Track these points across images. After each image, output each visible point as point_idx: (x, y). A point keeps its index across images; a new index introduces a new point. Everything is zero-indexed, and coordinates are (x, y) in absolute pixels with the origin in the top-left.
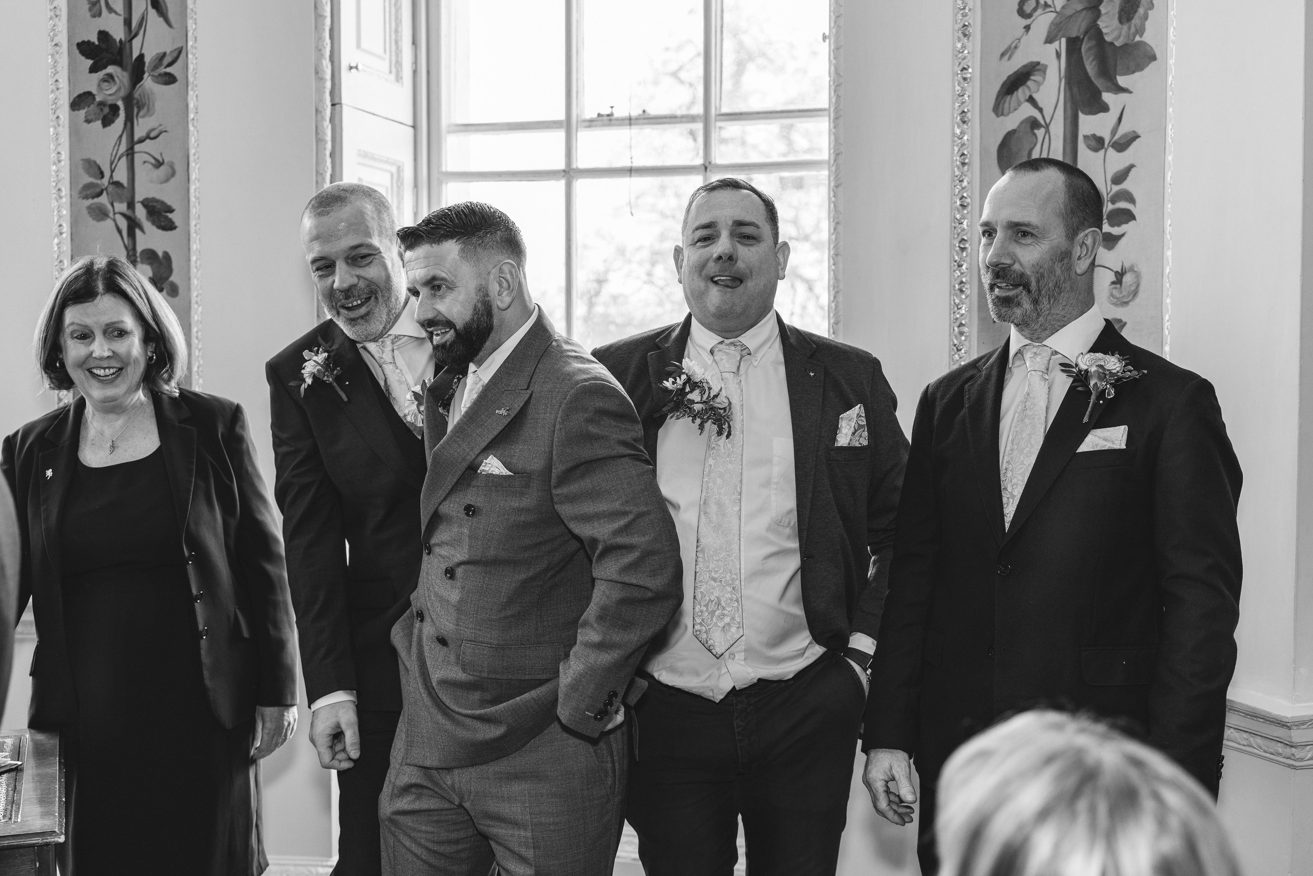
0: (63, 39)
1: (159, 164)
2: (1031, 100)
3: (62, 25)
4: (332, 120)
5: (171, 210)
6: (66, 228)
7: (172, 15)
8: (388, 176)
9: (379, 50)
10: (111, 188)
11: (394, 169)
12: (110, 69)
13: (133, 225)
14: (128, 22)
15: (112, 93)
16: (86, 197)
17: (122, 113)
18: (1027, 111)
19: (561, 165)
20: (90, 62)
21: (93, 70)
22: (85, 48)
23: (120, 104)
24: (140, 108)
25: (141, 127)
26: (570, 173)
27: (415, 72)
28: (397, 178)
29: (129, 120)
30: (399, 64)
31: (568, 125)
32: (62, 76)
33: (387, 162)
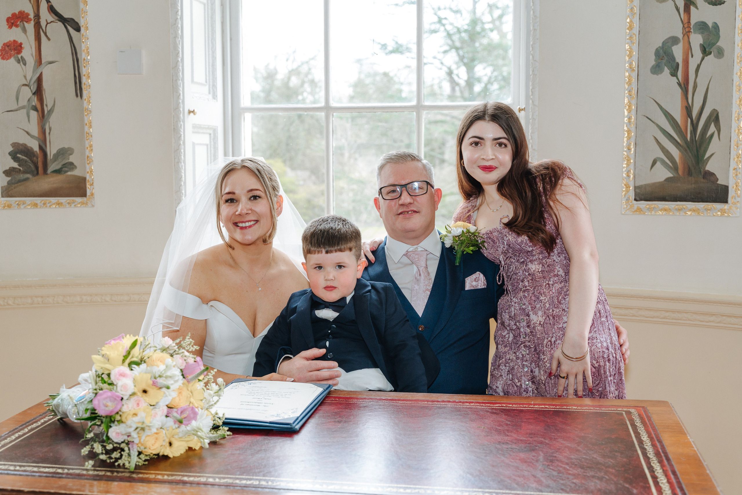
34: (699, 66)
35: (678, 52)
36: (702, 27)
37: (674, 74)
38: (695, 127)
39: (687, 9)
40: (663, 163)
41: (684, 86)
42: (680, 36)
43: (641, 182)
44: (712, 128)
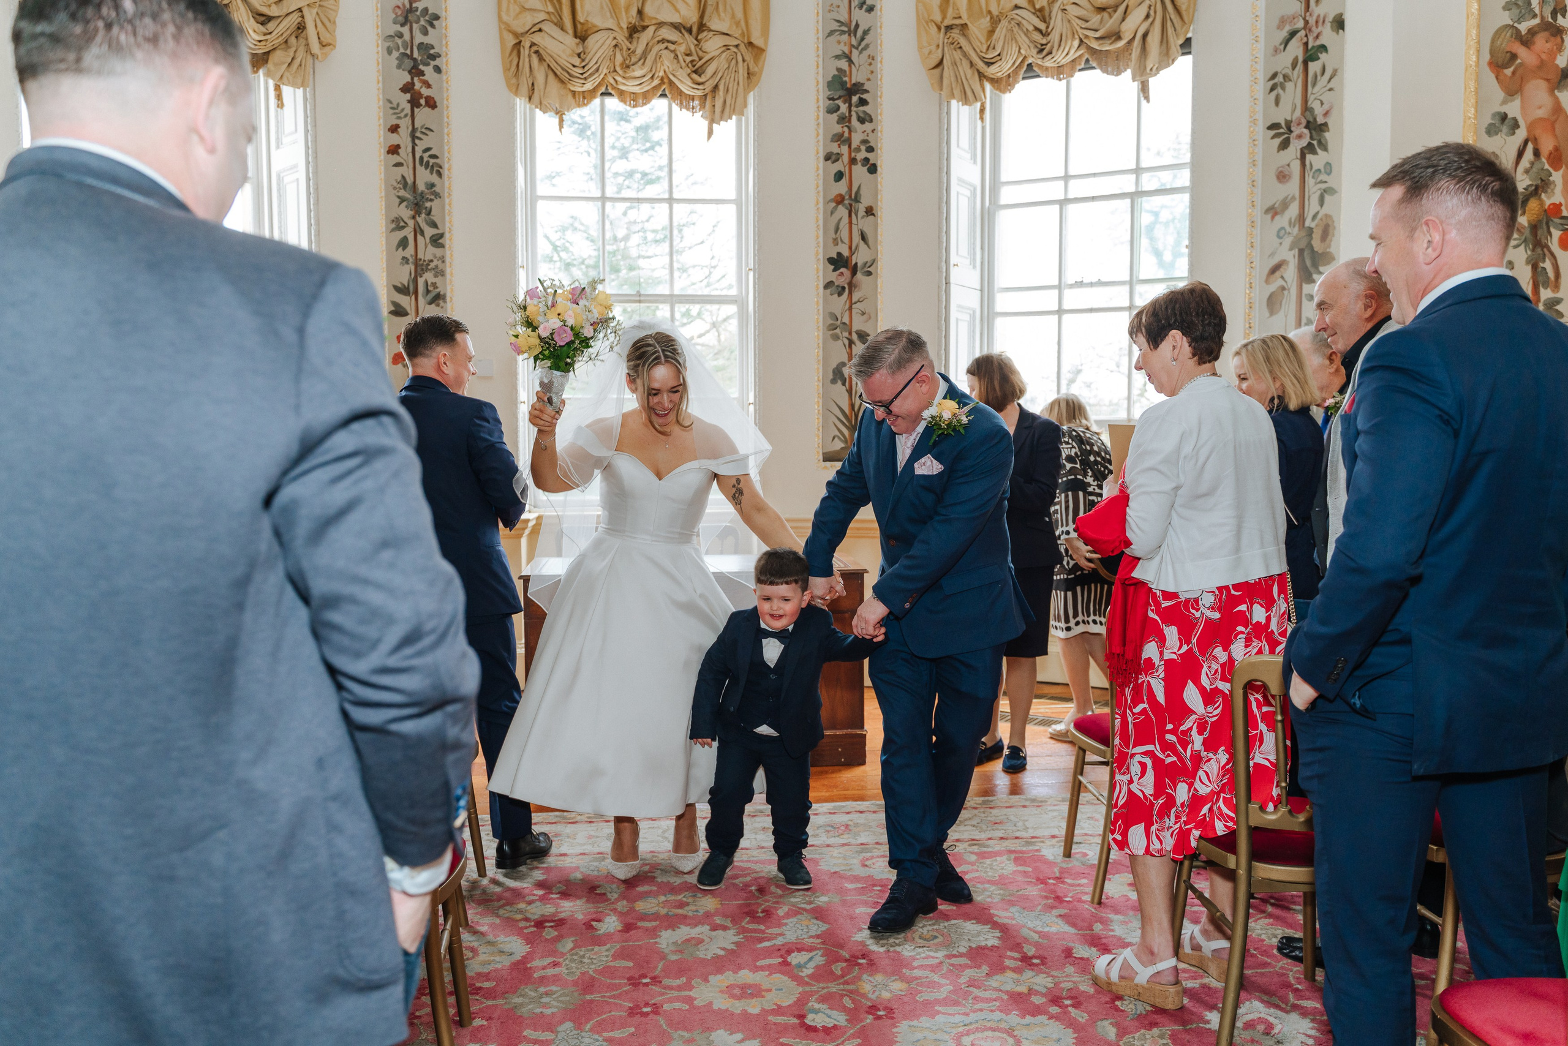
0: (821, 257)
1: (863, 314)
2: (1282, 277)
3: (821, 250)
4: (945, 290)
6: (821, 345)
7: (871, 243)
8: (968, 316)
9: (966, 254)
10: (841, 326)
11: (972, 312)
12: (842, 270)
13: (851, 342)
14: (850, 248)
15: (843, 281)
16: (830, 330)
17: (847, 290)
18: (1280, 282)
19: (1056, 308)
20: (833, 267)
21: (834, 270)
22: (831, 261)
23: (846, 286)
24: (855, 287)
25: (855, 299)
26: (1060, 312)
27: (982, 263)
28: (973, 317)
29: (850, 293)
30: (974, 259)
31: (1059, 287)
32: (821, 273)
33: (969, 308)
35: (846, 371)
37: (844, 384)
38: (856, 416)
39: (850, 346)
40: (839, 438)
41: (849, 392)
43: (826, 450)
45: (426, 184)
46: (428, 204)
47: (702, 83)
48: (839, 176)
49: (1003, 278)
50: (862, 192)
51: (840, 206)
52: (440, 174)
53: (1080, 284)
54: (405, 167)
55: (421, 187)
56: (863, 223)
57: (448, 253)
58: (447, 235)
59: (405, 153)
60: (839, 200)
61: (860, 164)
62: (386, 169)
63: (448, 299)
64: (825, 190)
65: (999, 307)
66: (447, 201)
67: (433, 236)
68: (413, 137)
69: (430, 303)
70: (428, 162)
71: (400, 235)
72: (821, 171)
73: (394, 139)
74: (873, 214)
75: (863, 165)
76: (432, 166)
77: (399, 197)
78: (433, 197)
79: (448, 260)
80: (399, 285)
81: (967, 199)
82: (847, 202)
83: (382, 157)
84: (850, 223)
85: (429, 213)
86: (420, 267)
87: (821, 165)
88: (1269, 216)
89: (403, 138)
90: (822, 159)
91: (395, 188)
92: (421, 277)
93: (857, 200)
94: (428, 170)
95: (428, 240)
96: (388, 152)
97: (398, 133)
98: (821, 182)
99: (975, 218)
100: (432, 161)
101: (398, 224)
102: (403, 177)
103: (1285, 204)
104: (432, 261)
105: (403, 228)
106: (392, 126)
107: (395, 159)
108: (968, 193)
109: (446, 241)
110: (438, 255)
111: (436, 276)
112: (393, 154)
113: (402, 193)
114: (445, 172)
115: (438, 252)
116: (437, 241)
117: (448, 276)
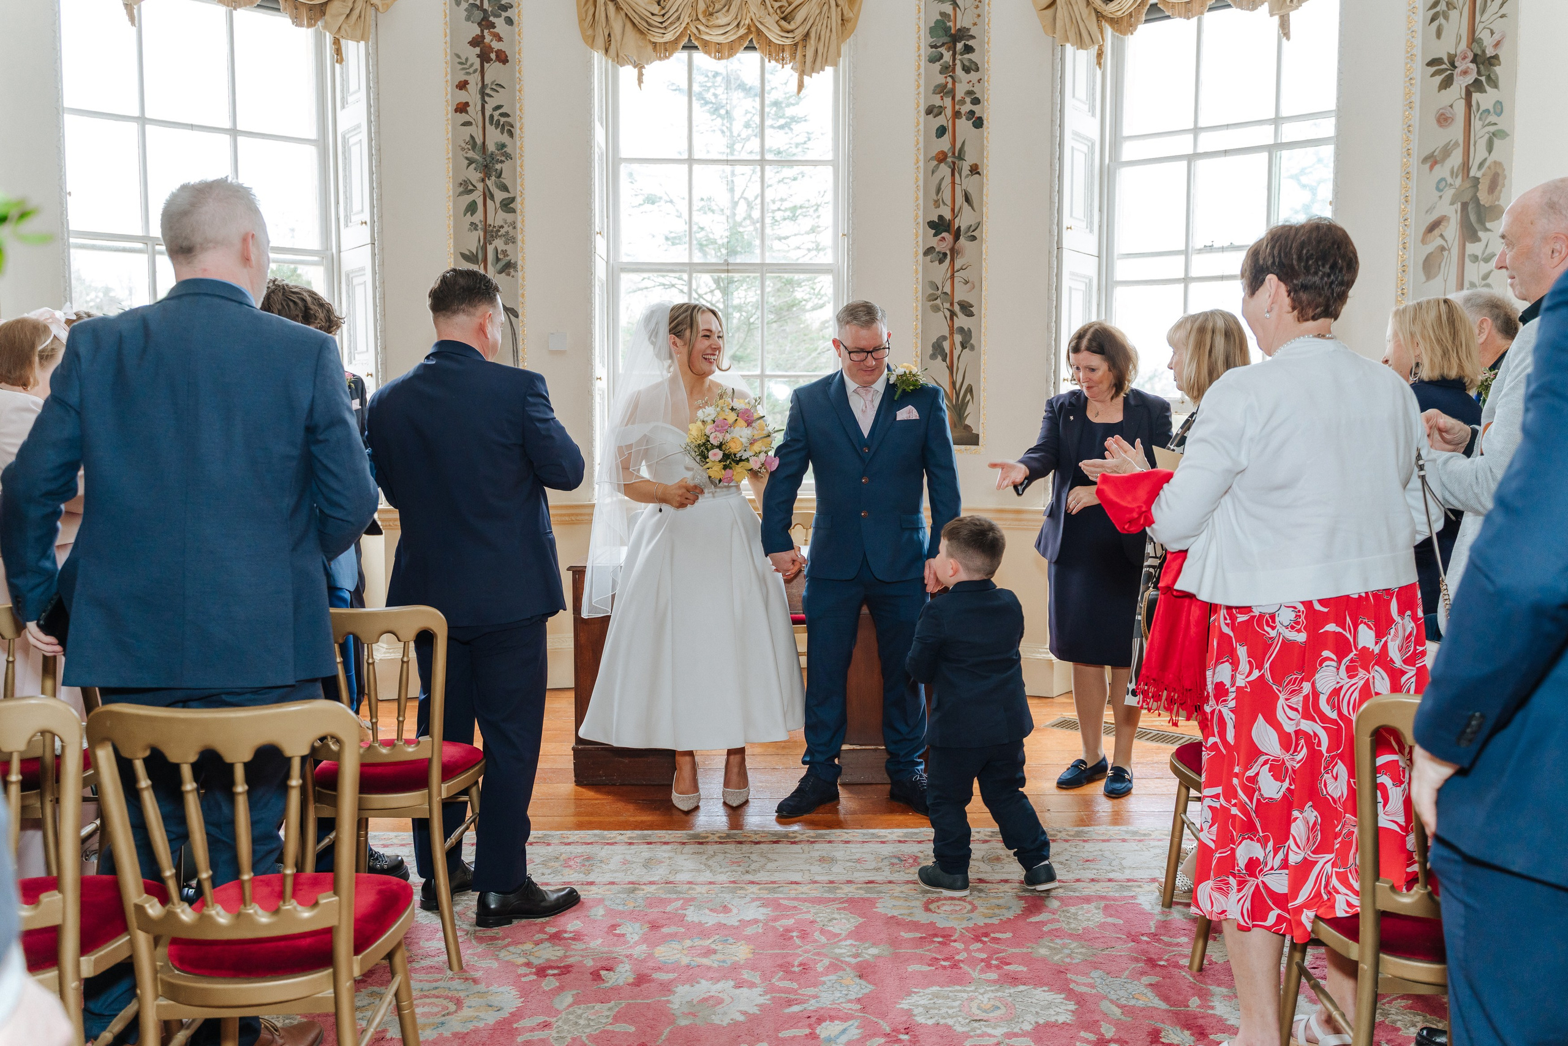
0: (921, 220)
1: (967, 282)
2: (1441, 236)
3: (921, 213)
4: (1057, 257)
5: (972, 306)
6: (920, 317)
7: (975, 205)
8: (1084, 285)
9: (1081, 217)
10: (942, 296)
11: (1087, 281)
12: (944, 234)
13: (953, 314)
14: (953, 210)
15: (944, 247)
16: (930, 301)
17: (949, 257)
18: (1439, 242)
19: (1182, 276)
20: (933, 231)
21: (935, 235)
22: (932, 225)
23: (948, 252)
24: (958, 253)
25: (958, 264)
26: (1187, 280)
27: (1100, 227)
28: (1089, 285)
29: (952, 260)
30: (1092, 223)
31: (1186, 253)
32: (920, 239)
33: (1084, 277)
34: (959, 356)
35: (946, 345)
36: (961, 330)
37: (944, 360)
38: (957, 395)
39: (952, 319)
41: (951, 368)
42: (948, 335)
44: (969, 397)
45: (496, 144)
46: (498, 166)
47: (792, 31)
48: (941, 131)
49: (1123, 242)
50: (966, 148)
51: (942, 165)
52: (511, 134)
53: (1209, 249)
54: (474, 126)
55: (491, 147)
56: (968, 183)
57: (519, 218)
58: (518, 199)
59: (474, 111)
60: (942, 158)
61: (964, 117)
62: (454, 128)
63: (519, 267)
64: (925, 147)
65: (1119, 275)
66: (519, 162)
67: (503, 200)
68: (483, 94)
69: (500, 272)
70: (498, 121)
71: (468, 199)
72: (921, 127)
73: (463, 96)
74: (978, 173)
75: (968, 119)
76: (503, 125)
77: (467, 158)
78: (503, 158)
79: (519, 225)
80: (468, 253)
81: (1083, 156)
82: (949, 160)
83: (450, 116)
84: (953, 183)
85: (499, 176)
86: (490, 233)
87: (922, 120)
88: (1428, 165)
89: (472, 95)
90: (923, 113)
91: (463, 149)
92: (490, 244)
93: (961, 157)
94: (499, 129)
95: (498, 205)
96: (456, 111)
97: (467, 90)
98: (921, 139)
99: (1092, 176)
100: (503, 120)
101: (466, 188)
102: (472, 137)
103: (1446, 152)
104: (502, 227)
105: (471, 191)
106: (460, 82)
107: (464, 117)
108: (1085, 149)
109: (517, 205)
110: (509, 221)
111: (506, 243)
112: (461, 113)
113: (471, 154)
114: (517, 132)
115: (509, 217)
116: (508, 205)
117: (519, 243)
